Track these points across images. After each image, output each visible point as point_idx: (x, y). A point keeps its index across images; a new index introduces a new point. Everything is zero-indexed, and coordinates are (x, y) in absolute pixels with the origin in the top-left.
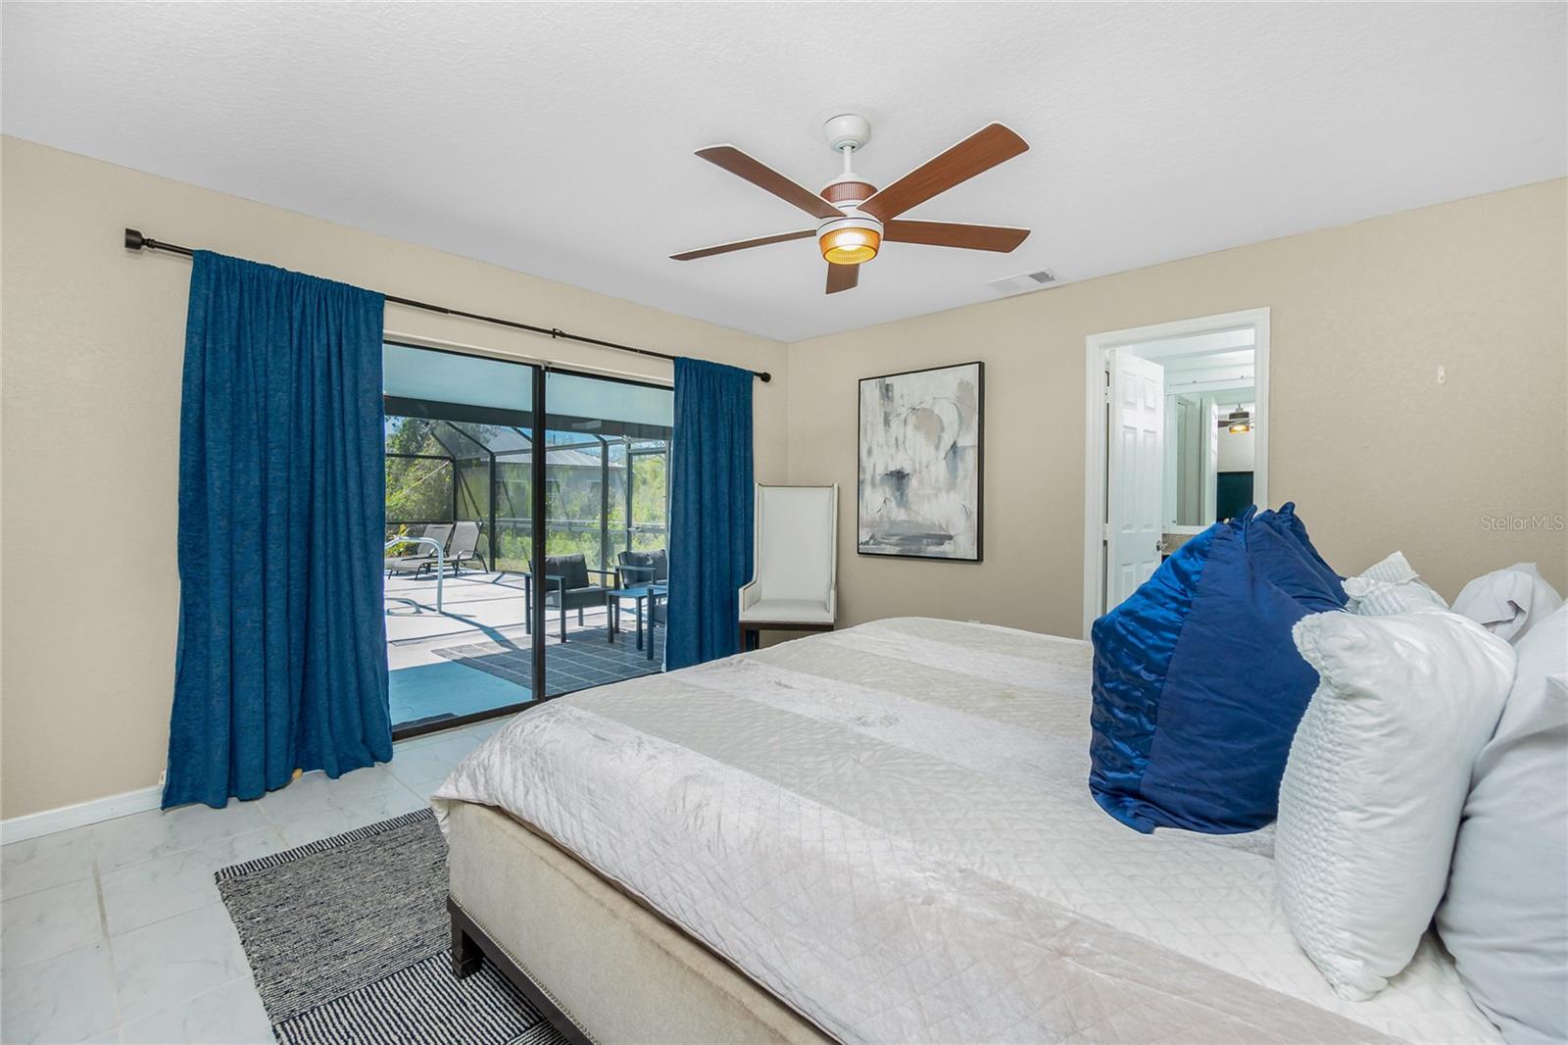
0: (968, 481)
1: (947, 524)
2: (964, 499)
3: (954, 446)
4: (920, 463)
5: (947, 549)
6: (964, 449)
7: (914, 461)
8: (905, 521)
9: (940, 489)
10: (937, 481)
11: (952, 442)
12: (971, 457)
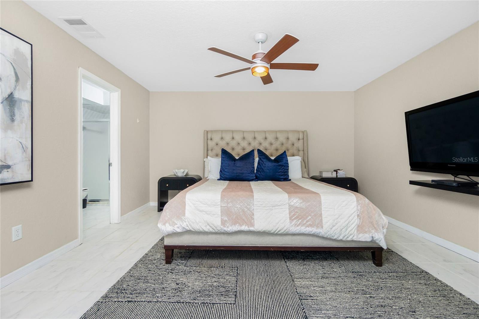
0: (24, 125)
2: (21, 138)
3: (11, 96)
5: (5, 176)
6: (20, 101)
11: (8, 92)
12: (26, 108)
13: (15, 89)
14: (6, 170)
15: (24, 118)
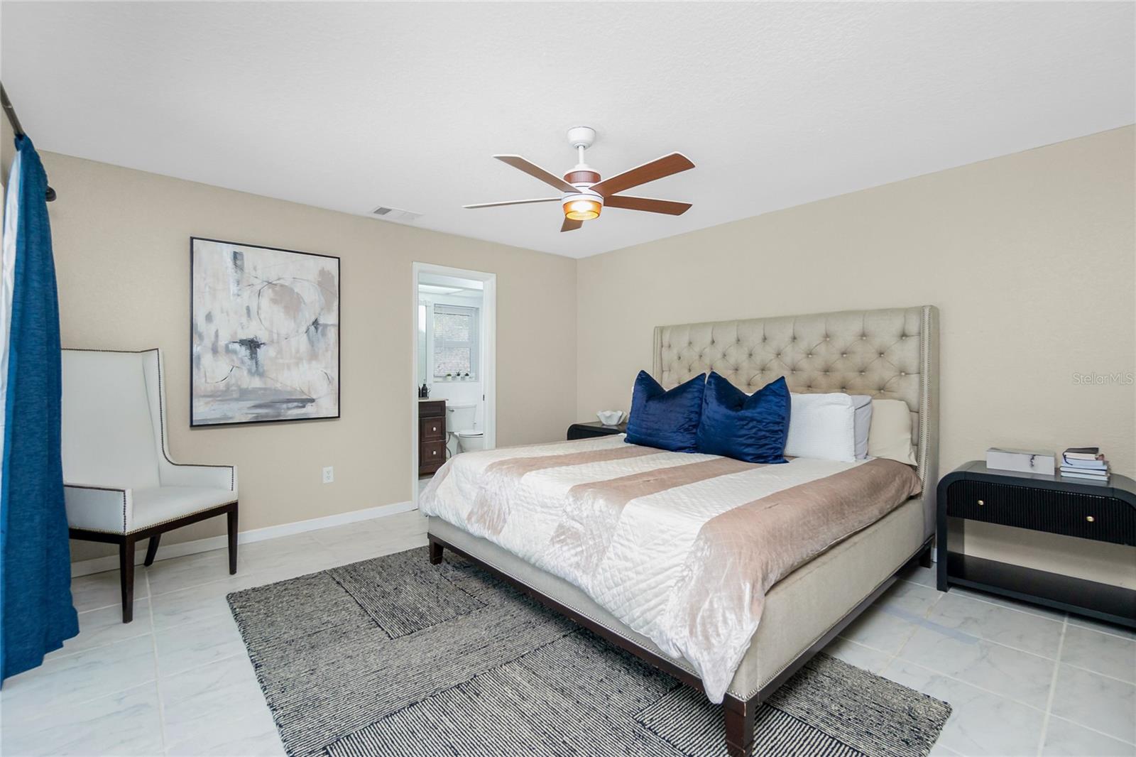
0: (330, 353)
1: (309, 389)
2: (326, 368)
3: (316, 323)
4: (278, 334)
5: (310, 410)
6: (326, 326)
7: (271, 332)
8: (261, 389)
9: (300, 359)
10: (298, 351)
11: (313, 319)
12: (332, 333)
13: (320, 314)
14: (309, 404)
15: (329, 345)
